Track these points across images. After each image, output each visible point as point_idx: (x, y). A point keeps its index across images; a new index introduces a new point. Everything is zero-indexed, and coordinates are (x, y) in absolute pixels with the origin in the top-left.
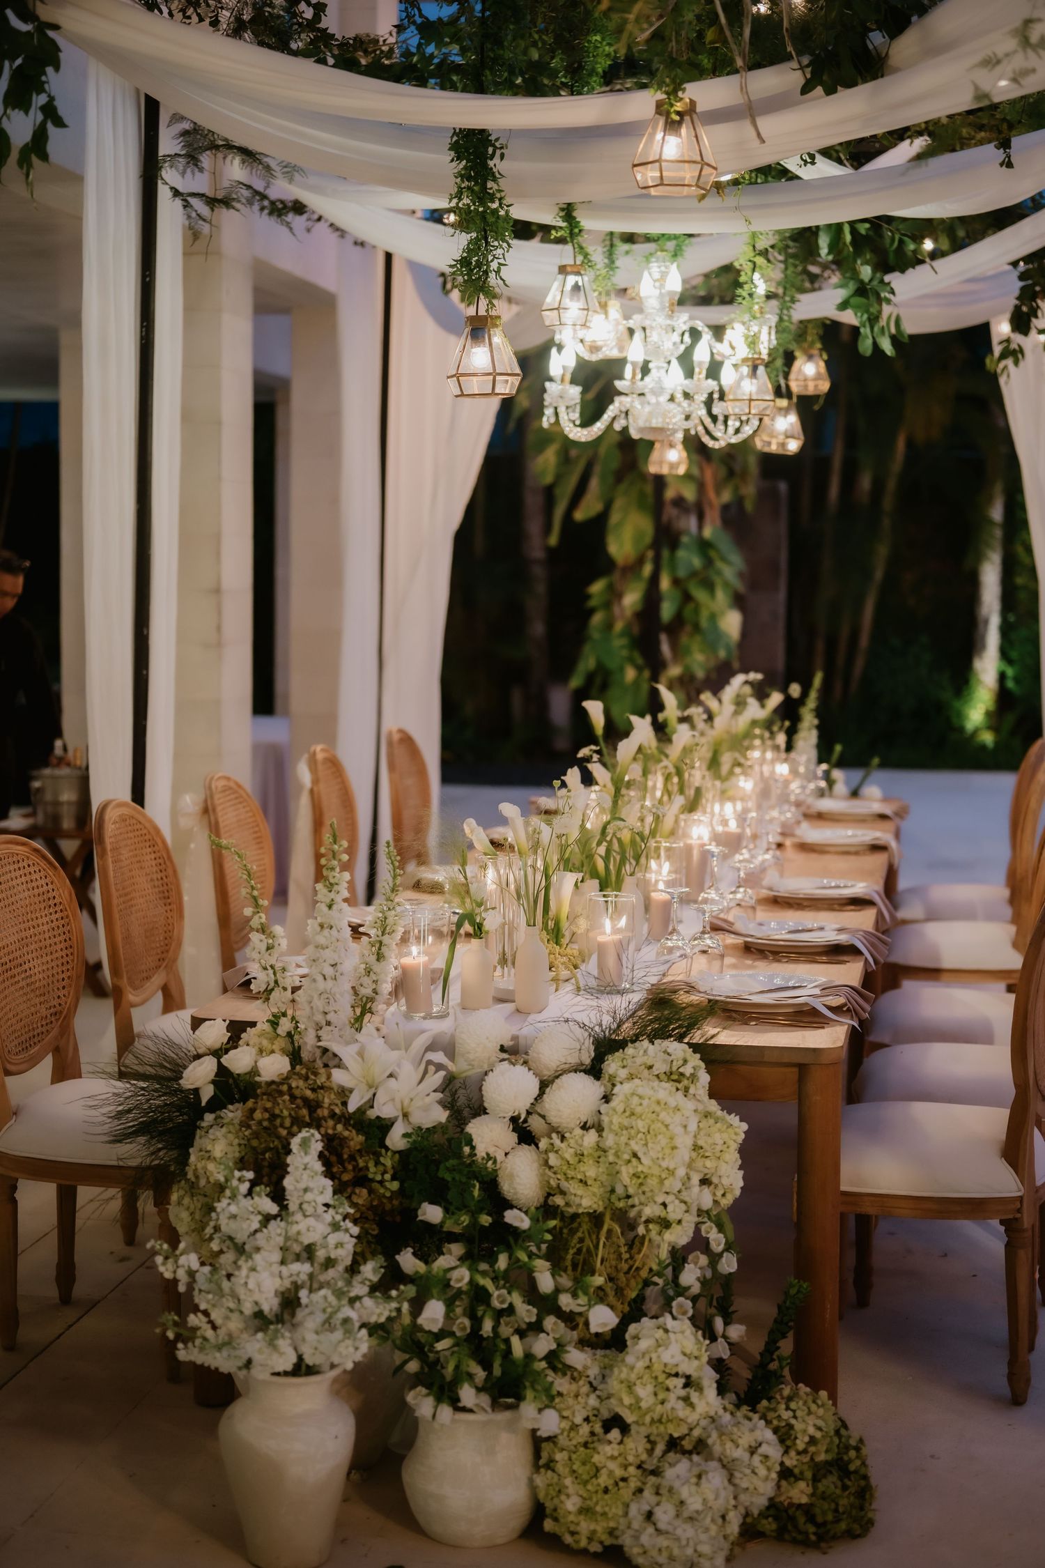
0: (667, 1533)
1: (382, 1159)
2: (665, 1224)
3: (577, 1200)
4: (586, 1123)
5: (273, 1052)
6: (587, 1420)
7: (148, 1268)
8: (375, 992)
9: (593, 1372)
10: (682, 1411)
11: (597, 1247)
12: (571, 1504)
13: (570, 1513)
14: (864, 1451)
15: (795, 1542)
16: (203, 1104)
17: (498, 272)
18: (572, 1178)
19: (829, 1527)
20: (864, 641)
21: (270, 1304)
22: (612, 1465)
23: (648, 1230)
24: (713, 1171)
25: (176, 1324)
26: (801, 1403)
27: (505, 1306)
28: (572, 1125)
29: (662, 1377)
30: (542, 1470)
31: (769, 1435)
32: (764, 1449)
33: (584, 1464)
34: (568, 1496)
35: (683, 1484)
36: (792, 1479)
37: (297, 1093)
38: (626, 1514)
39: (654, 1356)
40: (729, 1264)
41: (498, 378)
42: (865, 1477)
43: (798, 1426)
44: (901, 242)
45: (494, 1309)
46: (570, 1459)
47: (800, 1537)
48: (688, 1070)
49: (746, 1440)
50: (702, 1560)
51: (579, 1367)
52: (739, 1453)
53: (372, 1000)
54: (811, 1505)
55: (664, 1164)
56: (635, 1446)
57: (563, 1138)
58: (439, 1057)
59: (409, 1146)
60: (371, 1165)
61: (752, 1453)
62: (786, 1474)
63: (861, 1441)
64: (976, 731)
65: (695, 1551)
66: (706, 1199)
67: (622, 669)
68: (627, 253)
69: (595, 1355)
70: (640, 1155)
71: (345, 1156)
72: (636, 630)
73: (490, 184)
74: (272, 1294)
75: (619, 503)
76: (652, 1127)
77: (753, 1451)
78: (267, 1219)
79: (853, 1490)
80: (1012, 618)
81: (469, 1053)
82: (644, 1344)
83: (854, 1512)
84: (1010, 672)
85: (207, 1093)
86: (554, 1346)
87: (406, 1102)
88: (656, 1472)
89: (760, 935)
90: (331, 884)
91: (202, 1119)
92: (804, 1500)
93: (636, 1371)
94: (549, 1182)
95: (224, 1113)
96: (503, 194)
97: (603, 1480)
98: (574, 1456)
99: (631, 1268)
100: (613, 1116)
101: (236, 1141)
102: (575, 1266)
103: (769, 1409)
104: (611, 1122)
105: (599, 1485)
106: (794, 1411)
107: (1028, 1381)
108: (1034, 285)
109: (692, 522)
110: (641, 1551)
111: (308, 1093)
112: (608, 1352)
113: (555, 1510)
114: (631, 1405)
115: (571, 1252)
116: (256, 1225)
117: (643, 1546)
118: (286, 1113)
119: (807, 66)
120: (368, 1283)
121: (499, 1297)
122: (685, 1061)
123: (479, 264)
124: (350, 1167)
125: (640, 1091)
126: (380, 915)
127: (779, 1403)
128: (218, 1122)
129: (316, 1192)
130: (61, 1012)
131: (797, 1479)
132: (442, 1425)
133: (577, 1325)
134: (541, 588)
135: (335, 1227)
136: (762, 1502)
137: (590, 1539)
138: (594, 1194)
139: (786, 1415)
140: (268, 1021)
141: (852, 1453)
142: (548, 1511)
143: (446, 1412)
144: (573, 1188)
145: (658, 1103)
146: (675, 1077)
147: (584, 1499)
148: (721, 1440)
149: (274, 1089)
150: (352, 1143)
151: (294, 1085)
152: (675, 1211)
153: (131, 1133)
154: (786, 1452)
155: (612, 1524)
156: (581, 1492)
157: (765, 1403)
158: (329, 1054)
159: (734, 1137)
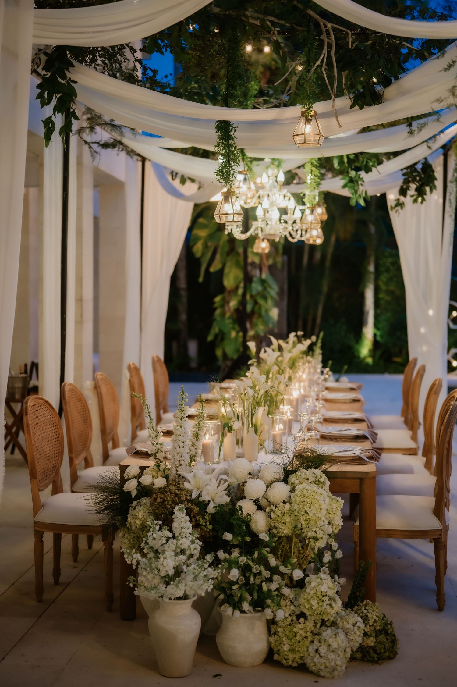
0: (324, 657)
1: (205, 517)
2: (316, 539)
3: (282, 531)
4: (284, 501)
5: (158, 477)
6: (290, 615)
7: (85, 570)
8: (196, 453)
9: (292, 596)
10: (329, 610)
11: (291, 549)
12: (286, 648)
13: (285, 651)
14: (393, 626)
15: (368, 661)
16: (133, 497)
17: (233, 174)
18: (280, 522)
19: (382, 654)
20: (318, 321)
21: (171, 572)
22: (301, 632)
23: (309, 542)
24: (332, 518)
25: (134, 581)
26: (370, 607)
27: (258, 571)
28: (279, 502)
29: (321, 597)
30: (273, 636)
31: (359, 619)
32: (358, 625)
33: (290, 632)
34: (284, 645)
35: (330, 638)
36: (368, 636)
37: (173, 491)
38: (308, 651)
39: (317, 589)
40: (339, 555)
41: (235, 215)
42: (394, 635)
43: (370, 615)
44: (367, 162)
45: (254, 573)
46: (284, 630)
47: (371, 659)
48: (322, 480)
49: (351, 621)
50: (337, 667)
51: (287, 595)
52: (349, 626)
53: (195, 456)
54: (375, 646)
55: (317, 515)
56: (310, 624)
57: (276, 507)
58: (225, 477)
59: (216, 511)
60: (201, 519)
61: (354, 626)
62: (365, 634)
63: (391, 622)
64: (365, 358)
65: (335, 664)
66: (330, 530)
67: (230, 333)
68: (257, 165)
69: (291, 590)
70: (308, 512)
71: (192, 516)
72: (235, 316)
73: (231, 141)
74: (172, 568)
75: (228, 264)
76: (313, 501)
77: (354, 625)
78: (168, 539)
79: (390, 640)
80: (379, 311)
81: (237, 475)
82: (313, 584)
83: (391, 649)
84: (378, 333)
85: (134, 493)
86: (278, 586)
87: (213, 495)
88: (319, 634)
89: (327, 432)
90: (182, 410)
91: (132, 503)
92: (373, 644)
93: (310, 595)
94: (271, 524)
95: (141, 501)
96: (236, 145)
97: (298, 638)
98: (286, 629)
99: (304, 556)
100: (296, 497)
101: (147, 511)
102: (281, 556)
103: (358, 610)
104: (296, 500)
105: (297, 640)
106: (368, 610)
107: (445, 601)
108: (409, 177)
109: (257, 272)
110: (314, 665)
111: (177, 491)
112: (296, 589)
113: (279, 650)
114: (309, 608)
115: (280, 551)
116: (164, 541)
117: (315, 662)
118: (169, 499)
119: (353, 98)
120: (208, 563)
121: (255, 568)
122: (321, 477)
123: (226, 172)
124: (194, 520)
125: (306, 488)
126: (197, 423)
127: (362, 607)
128: (139, 504)
129: (186, 528)
130: (56, 466)
131: (369, 636)
132: (236, 618)
133: (285, 579)
134: (185, 300)
135: (193, 542)
136: (357, 645)
137: (293, 661)
138: (289, 528)
139: (365, 611)
140: (155, 465)
141: (389, 626)
142: (275, 652)
143: (237, 613)
144: (281, 526)
145: (314, 492)
146: (318, 482)
147: (291, 645)
148: (342, 621)
149: (162, 490)
150: (194, 511)
151: (171, 488)
152: (319, 534)
153: (103, 510)
154: (366, 626)
155: (302, 655)
156: (289, 643)
157: (356, 607)
158: (181, 477)
159: (340, 506)
